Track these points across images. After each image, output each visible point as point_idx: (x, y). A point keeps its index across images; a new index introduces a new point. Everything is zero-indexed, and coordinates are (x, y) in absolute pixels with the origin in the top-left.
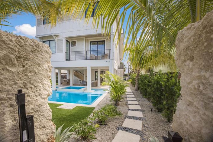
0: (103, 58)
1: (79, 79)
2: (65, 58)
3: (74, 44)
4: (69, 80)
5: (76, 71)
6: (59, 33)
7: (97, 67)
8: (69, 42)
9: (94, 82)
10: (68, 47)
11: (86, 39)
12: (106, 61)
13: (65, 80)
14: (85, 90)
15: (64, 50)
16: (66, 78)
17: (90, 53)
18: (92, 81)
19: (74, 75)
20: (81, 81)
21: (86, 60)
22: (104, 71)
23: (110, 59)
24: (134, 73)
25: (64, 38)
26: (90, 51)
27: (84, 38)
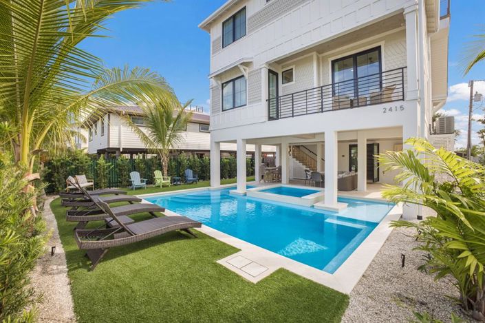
0: (376, 100)
1: (304, 168)
2: (267, 115)
3: (288, 77)
4: (280, 168)
5: (298, 147)
6: (252, 58)
7: (357, 131)
8: (276, 74)
9: (345, 175)
10: (275, 88)
11: (321, 56)
12: (391, 110)
13: (269, 170)
14: (317, 200)
15: (264, 96)
16: (273, 164)
17: (333, 91)
18: (339, 173)
19: (291, 157)
20: (309, 173)
21: (322, 112)
22: (378, 145)
23: (403, 100)
25: (264, 65)
26: (333, 84)
27: (314, 54)
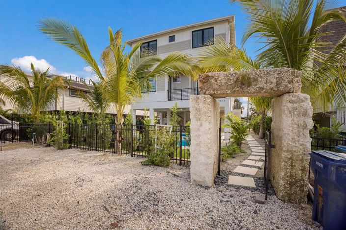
10: (170, 84)
15: (166, 88)
24: (258, 115)
